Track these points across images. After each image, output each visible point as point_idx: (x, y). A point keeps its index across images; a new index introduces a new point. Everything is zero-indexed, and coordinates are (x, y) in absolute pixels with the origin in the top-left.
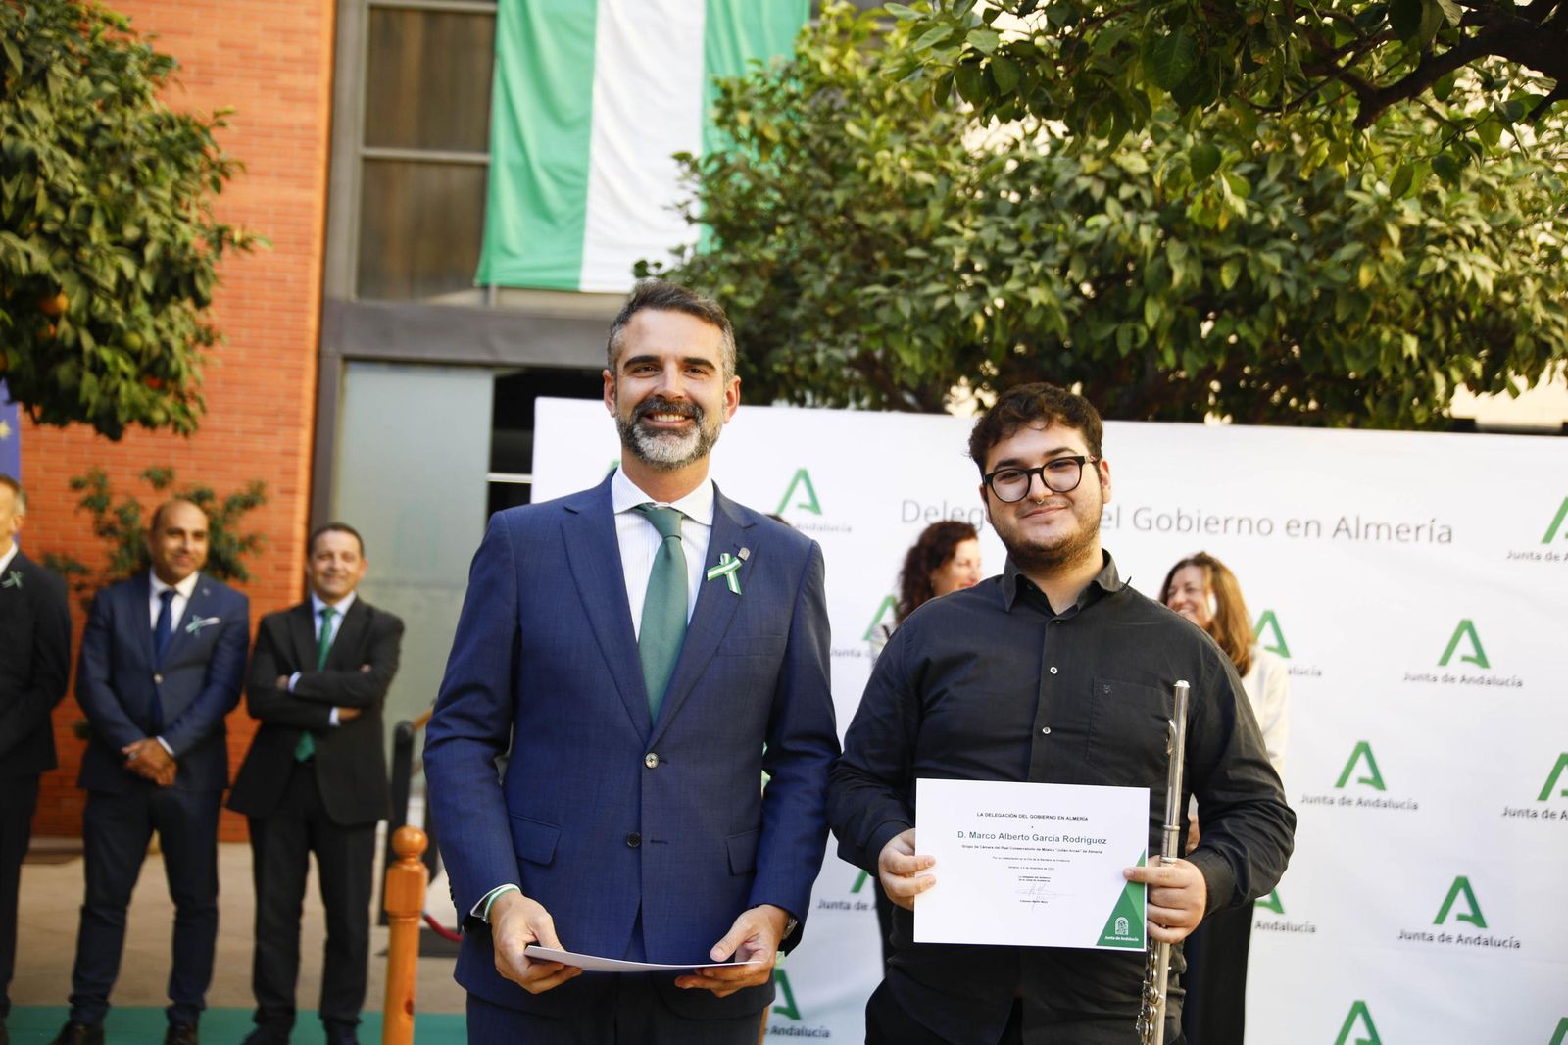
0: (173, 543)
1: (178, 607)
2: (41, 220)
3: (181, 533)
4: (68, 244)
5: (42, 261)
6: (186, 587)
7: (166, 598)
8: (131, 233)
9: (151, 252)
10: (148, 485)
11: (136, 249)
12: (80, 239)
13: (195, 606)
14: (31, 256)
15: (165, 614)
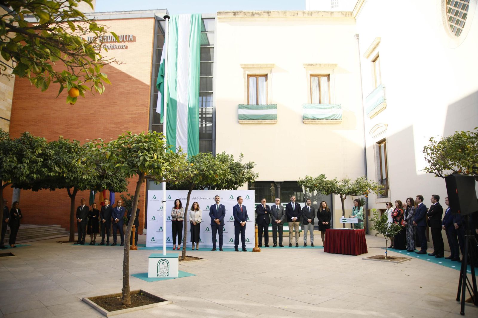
0: (119, 204)
1: (119, 209)
2: (110, 178)
3: (119, 203)
4: (112, 180)
5: (110, 181)
6: (120, 207)
7: (118, 208)
8: (117, 178)
9: (119, 179)
10: (128, 196)
11: (117, 179)
12: (112, 179)
13: (120, 209)
14: (109, 181)
15: (118, 209)
